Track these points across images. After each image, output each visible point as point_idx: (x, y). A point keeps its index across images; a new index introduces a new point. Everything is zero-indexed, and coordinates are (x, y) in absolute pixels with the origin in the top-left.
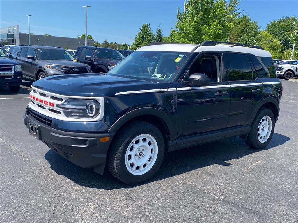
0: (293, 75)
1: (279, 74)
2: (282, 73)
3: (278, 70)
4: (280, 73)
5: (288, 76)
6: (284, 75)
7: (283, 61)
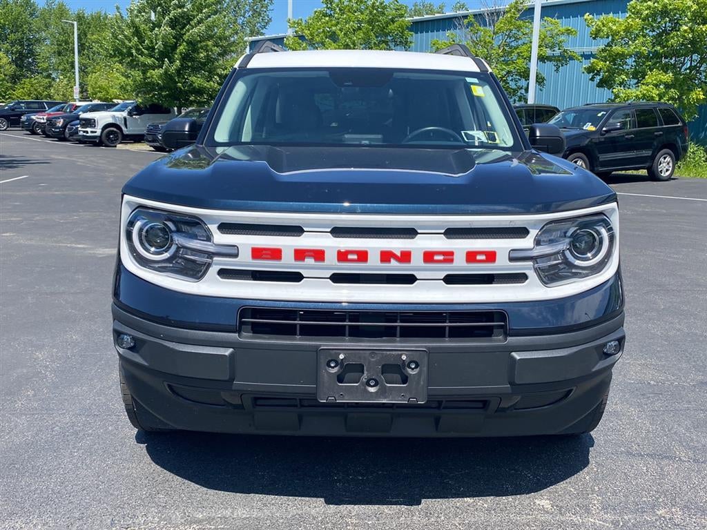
0: (120, 136)
1: (90, 134)
2: (95, 132)
3: (84, 126)
4: (92, 132)
5: (109, 138)
6: (100, 137)
7: (73, 105)
